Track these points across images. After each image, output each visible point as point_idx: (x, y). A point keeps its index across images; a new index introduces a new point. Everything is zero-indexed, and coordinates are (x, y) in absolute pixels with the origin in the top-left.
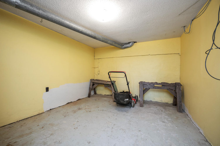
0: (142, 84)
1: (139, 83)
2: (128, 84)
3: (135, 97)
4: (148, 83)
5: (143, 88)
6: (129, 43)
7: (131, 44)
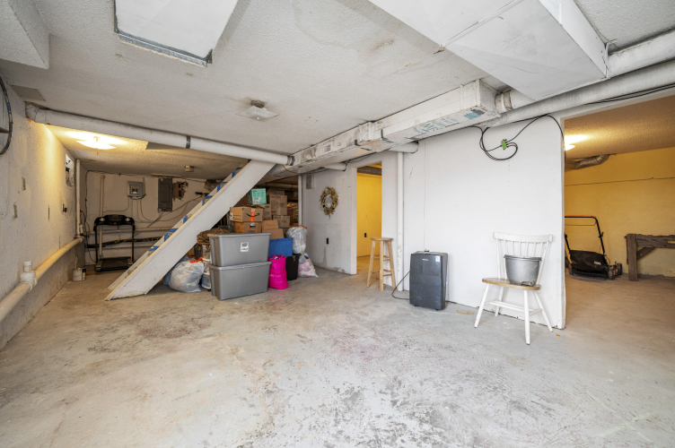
0: (632, 239)
1: (626, 237)
2: (601, 236)
3: (615, 266)
4: (651, 236)
5: (637, 246)
6: (595, 157)
7: (599, 159)
